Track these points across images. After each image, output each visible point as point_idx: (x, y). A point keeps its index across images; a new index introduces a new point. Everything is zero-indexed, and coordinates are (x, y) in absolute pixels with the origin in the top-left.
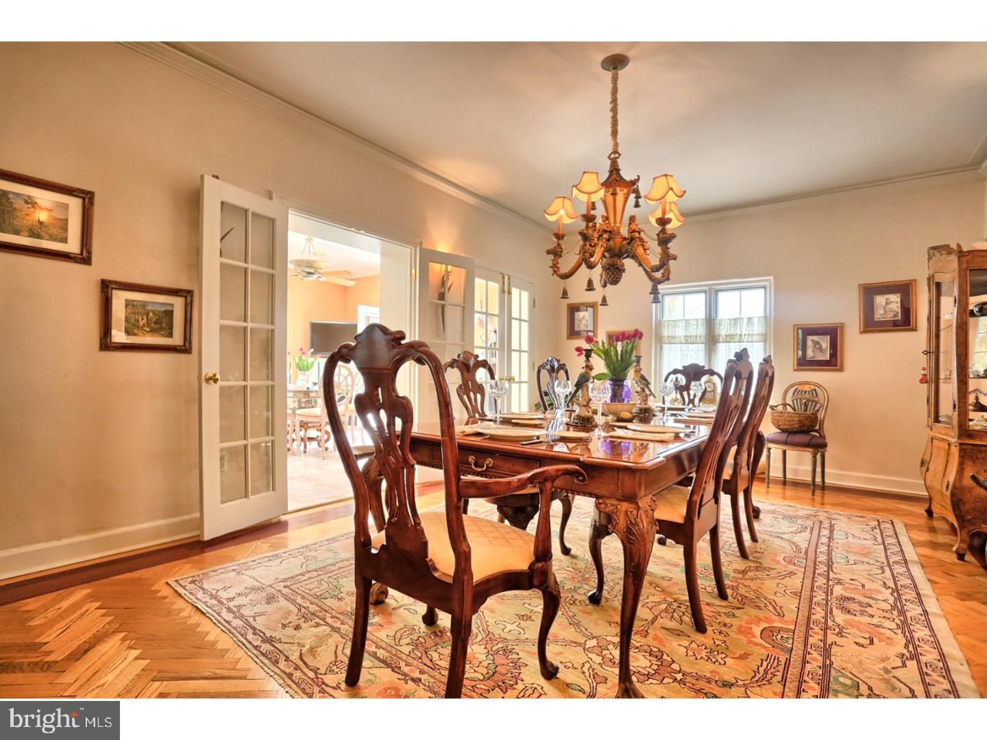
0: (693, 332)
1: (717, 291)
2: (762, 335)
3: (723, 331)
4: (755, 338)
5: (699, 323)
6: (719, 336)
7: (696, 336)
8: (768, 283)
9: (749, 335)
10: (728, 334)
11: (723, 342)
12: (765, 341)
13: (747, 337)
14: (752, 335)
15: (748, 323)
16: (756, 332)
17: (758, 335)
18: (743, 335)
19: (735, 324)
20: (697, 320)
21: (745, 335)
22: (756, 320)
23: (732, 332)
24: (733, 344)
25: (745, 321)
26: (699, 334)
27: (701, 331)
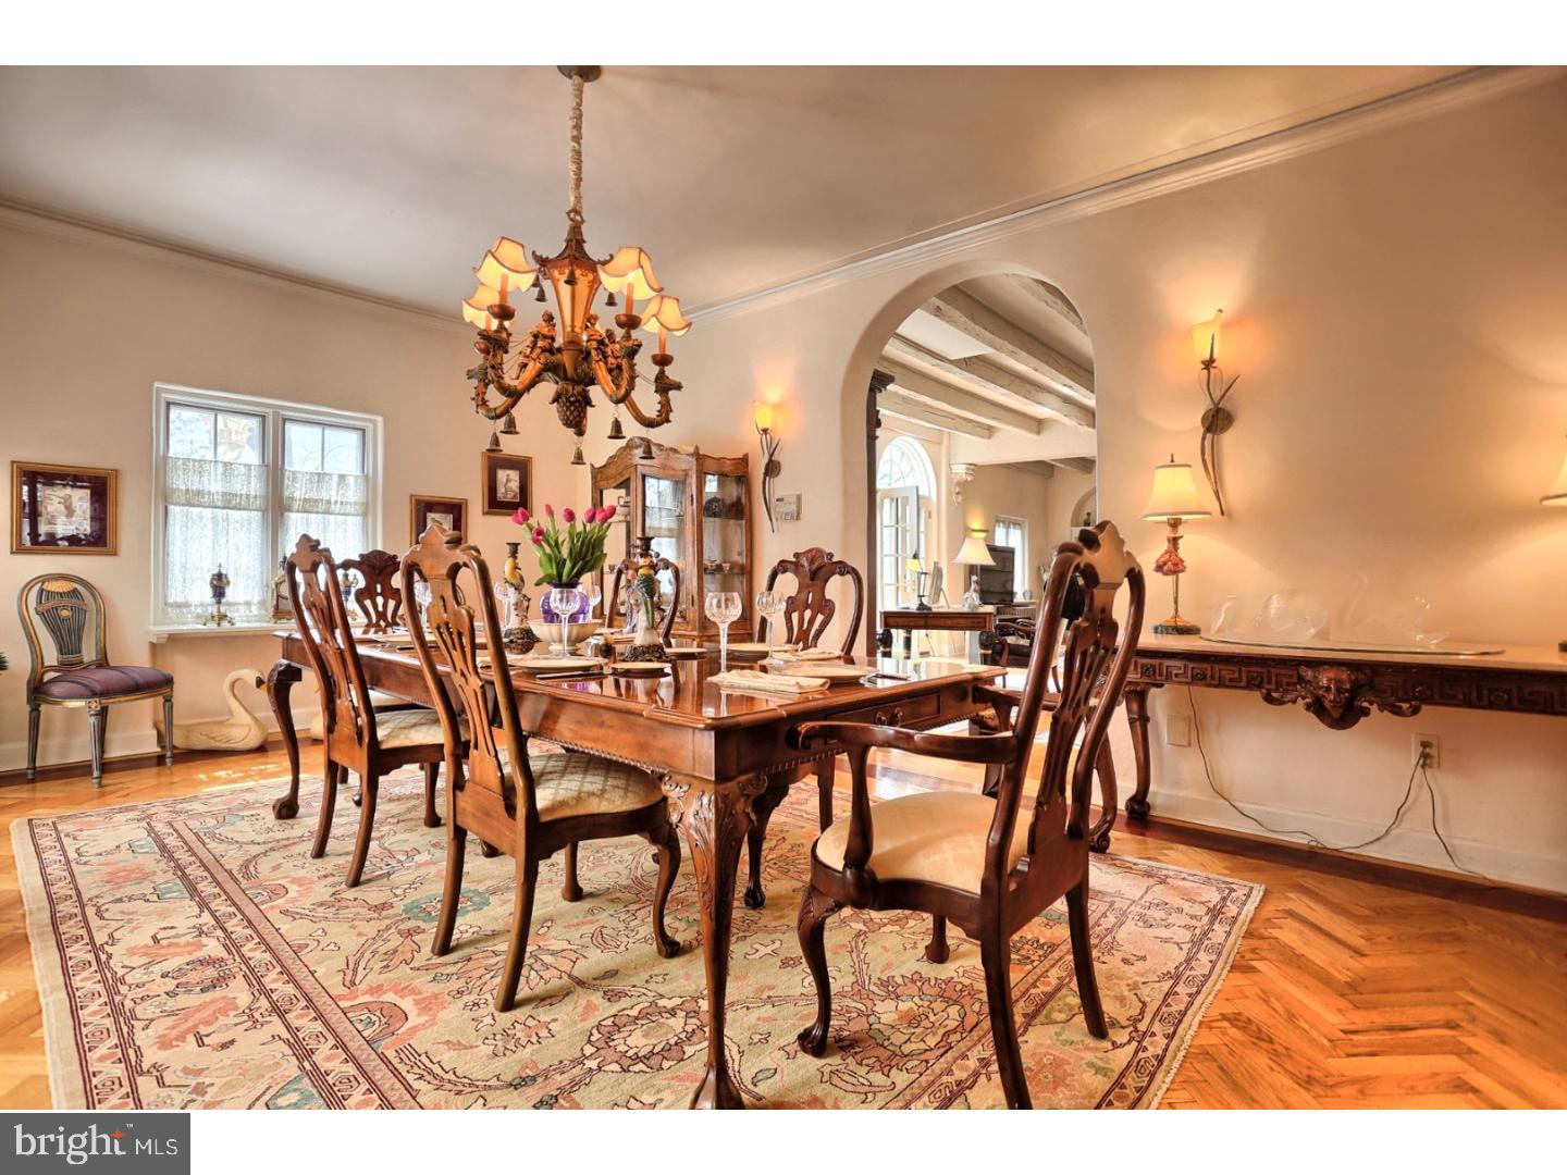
0: (239, 487)
1: (285, 420)
2: (363, 504)
3: (297, 491)
4: (350, 509)
5: (253, 473)
6: (292, 498)
7: (248, 496)
8: (371, 425)
9: (342, 503)
10: (307, 497)
11: (298, 511)
12: (365, 515)
13: (338, 506)
14: (347, 503)
15: (339, 485)
16: (352, 499)
17: (355, 504)
18: (333, 501)
19: (318, 482)
20: (250, 466)
21: (336, 502)
22: (351, 481)
23: (313, 495)
24: (313, 516)
25: (335, 478)
26: (253, 493)
27: (255, 487)
